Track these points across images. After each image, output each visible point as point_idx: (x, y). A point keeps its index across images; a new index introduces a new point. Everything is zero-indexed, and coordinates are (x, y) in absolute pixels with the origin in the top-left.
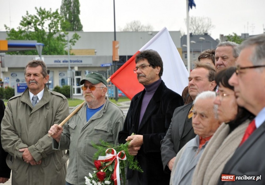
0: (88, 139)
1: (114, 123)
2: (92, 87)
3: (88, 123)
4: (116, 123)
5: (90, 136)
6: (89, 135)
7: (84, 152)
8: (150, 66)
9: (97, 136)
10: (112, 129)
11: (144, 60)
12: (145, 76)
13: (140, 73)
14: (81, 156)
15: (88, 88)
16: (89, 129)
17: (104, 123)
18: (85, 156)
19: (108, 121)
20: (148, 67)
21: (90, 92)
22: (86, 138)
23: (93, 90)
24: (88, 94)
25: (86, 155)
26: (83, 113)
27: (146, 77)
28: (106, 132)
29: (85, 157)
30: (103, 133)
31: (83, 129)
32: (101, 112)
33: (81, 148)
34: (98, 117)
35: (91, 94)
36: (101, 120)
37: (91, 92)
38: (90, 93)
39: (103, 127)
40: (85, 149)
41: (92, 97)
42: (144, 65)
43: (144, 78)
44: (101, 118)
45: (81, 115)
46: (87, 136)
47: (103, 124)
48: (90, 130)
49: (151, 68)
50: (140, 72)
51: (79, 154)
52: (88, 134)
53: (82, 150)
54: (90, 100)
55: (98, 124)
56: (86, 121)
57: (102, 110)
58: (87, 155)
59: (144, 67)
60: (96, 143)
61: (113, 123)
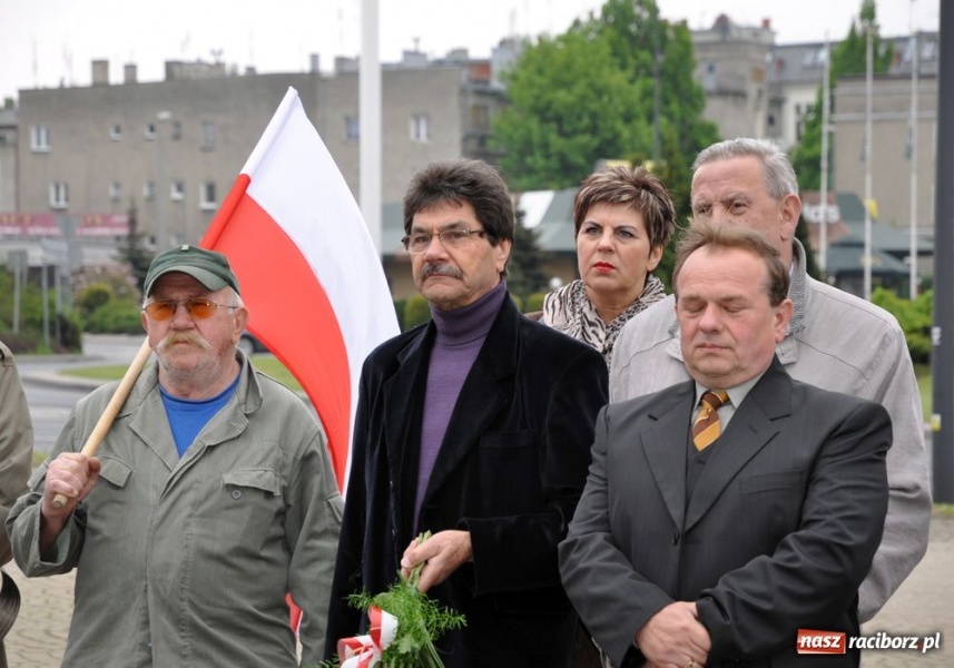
0: (194, 529)
1: (295, 458)
2: (197, 304)
3: (185, 459)
4: (300, 457)
5: (203, 516)
6: (200, 511)
7: (182, 583)
8: (481, 235)
9: (232, 513)
10: (286, 484)
11: (461, 206)
12: (459, 276)
13: (442, 260)
14: (163, 602)
15: (182, 310)
16: (196, 485)
17: (259, 458)
18: (182, 600)
19: (272, 449)
20: (476, 236)
21: (192, 324)
22: (187, 525)
23: (203, 315)
24: (181, 336)
25: (187, 594)
26: (152, 419)
27: (465, 278)
28: (269, 495)
29: (186, 605)
30: (258, 499)
31: (171, 486)
32: (235, 414)
33: (167, 565)
34: (228, 432)
35: (194, 333)
36: (240, 445)
37: (196, 326)
38: (191, 329)
39: (260, 477)
40: (185, 571)
41: (200, 347)
42: (458, 230)
43: (455, 281)
44: (239, 437)
45: (142, 428)
46: (190, 516)
47: (256, 462)
48: (204, 489)
49: (485, 243)
50: (445, 255)
51: (157, 592)
52: (196, 504)
53: (171, 576)
54: (191, 358)
55: (233, 465)
56: (175, 452)
57: (239, 405)
58: (192, 597)
59: (458, 235)
60: (231, 544)
61: (290, 461)
